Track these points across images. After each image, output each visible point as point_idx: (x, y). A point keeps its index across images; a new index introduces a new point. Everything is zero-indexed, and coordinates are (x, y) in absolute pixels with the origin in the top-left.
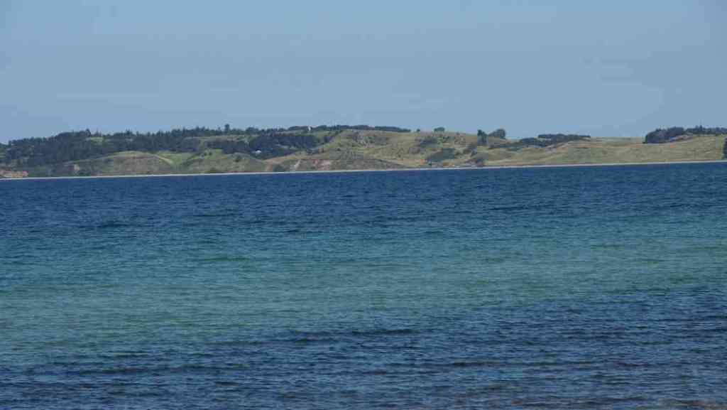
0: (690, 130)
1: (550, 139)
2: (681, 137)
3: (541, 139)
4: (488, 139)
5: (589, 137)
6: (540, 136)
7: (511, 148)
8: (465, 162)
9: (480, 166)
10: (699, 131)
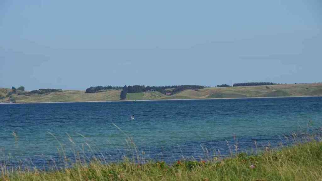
0: (105, 88)
1: (44, 91)
2: (102, 90)
3: (40, 91)
4: (17, 91)
5: (61, 90)
6: (39, 90)
7: (27, 95)
8: (7, 101)
9: (14, 103)
10: (109, 88)
